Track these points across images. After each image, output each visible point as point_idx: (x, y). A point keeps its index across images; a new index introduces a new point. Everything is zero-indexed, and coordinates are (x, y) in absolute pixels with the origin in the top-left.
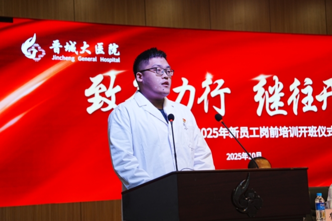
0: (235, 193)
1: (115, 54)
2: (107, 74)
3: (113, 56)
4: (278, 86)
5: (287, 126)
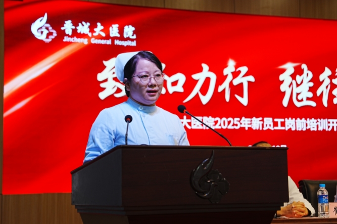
0: (195, 175)
1: (131, 37)
3: (128, 39)
4: (307, 75)
5: (316, 118)
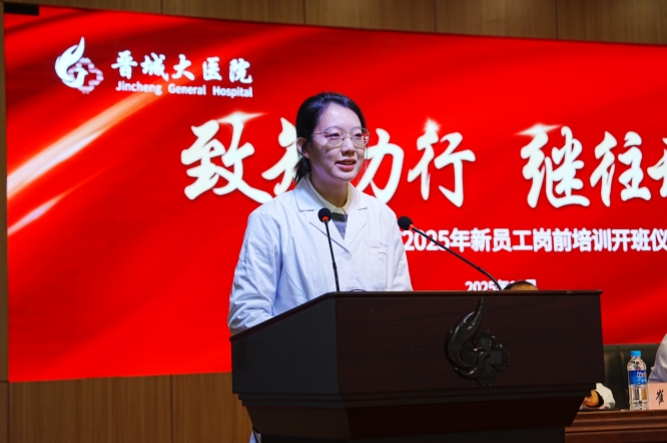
0: (453, 339)
1: (243, 81)
2: (226, 120)
3: (238, 84)
4: (572, 148)
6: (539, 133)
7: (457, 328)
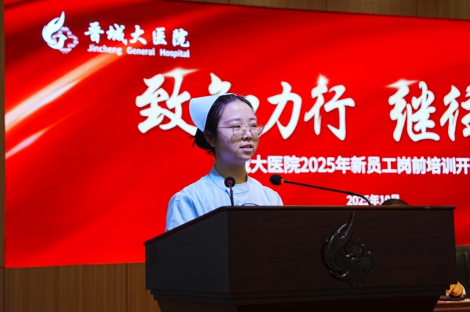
0: (328, 247)
1: (183, 45)
2: (170, 74)
3: (179, 48)
4: (427, 97)
5: (439, 157)
6: (403, 86)
7: (333, 238)
